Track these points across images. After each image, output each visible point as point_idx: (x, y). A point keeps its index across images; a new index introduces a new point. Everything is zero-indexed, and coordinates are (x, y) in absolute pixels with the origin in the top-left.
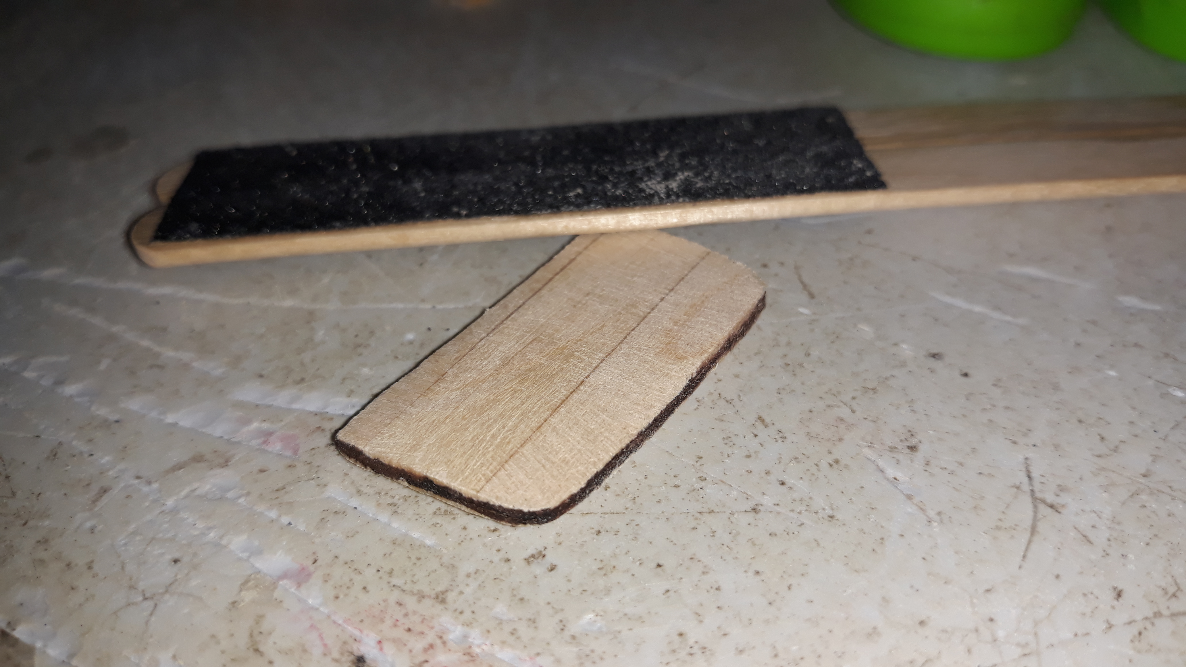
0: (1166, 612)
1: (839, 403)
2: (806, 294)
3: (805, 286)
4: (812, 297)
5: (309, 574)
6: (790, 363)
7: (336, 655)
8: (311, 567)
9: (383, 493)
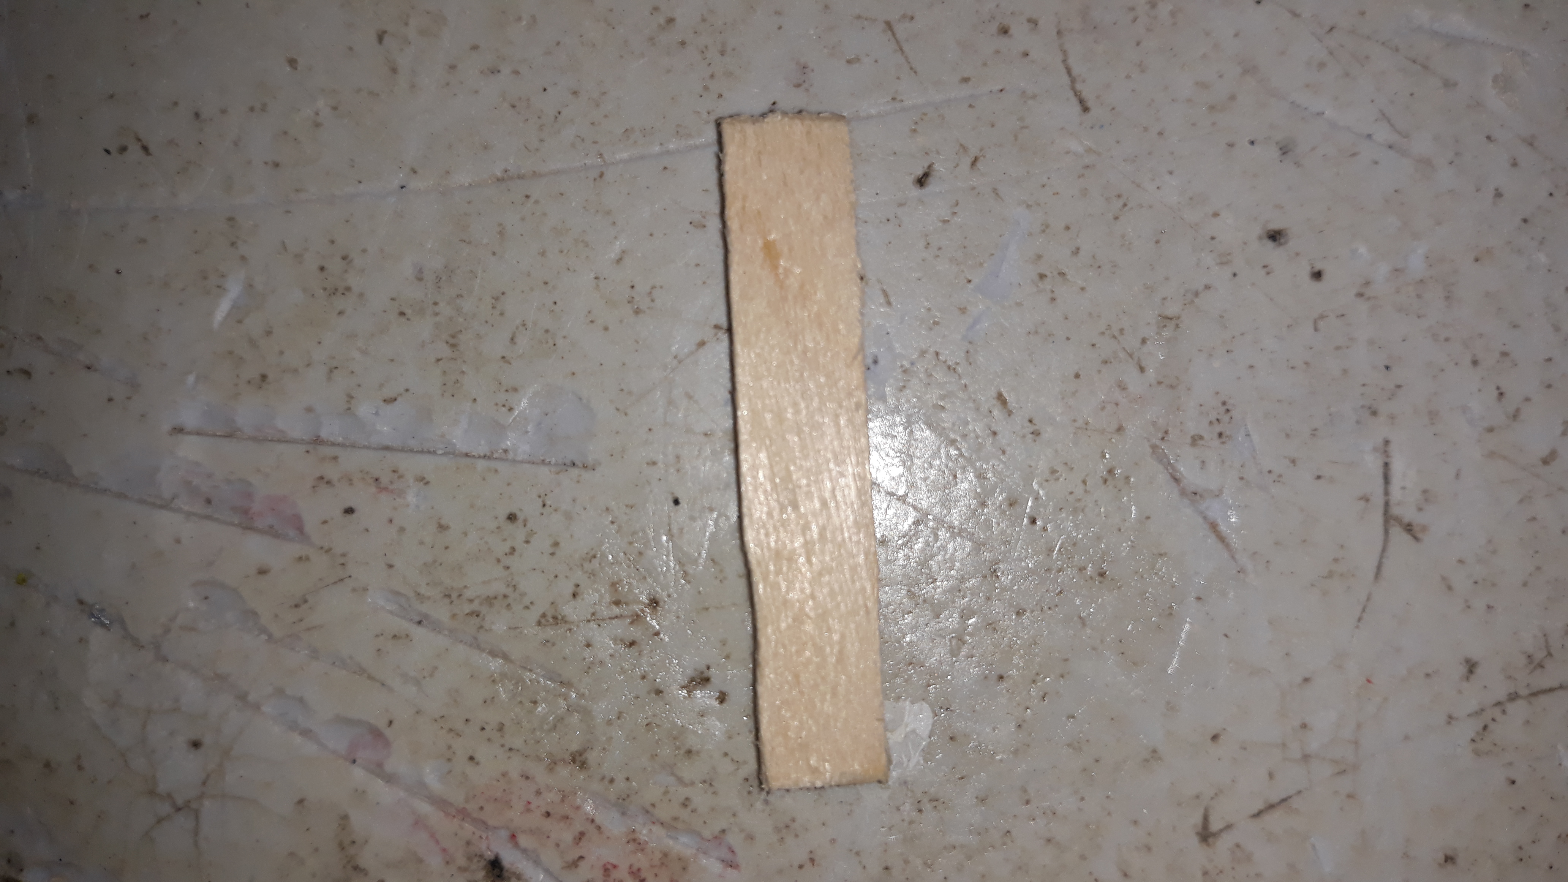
0: (1524, 692)
1: (1122, 355)
2: (1074, 101)
3: (1073, 81)
4: (1086, 109)
5: (387, 744)
6: (1048, 273)
7: (462, 861)
8: (388, 732)
9: (454, 596)
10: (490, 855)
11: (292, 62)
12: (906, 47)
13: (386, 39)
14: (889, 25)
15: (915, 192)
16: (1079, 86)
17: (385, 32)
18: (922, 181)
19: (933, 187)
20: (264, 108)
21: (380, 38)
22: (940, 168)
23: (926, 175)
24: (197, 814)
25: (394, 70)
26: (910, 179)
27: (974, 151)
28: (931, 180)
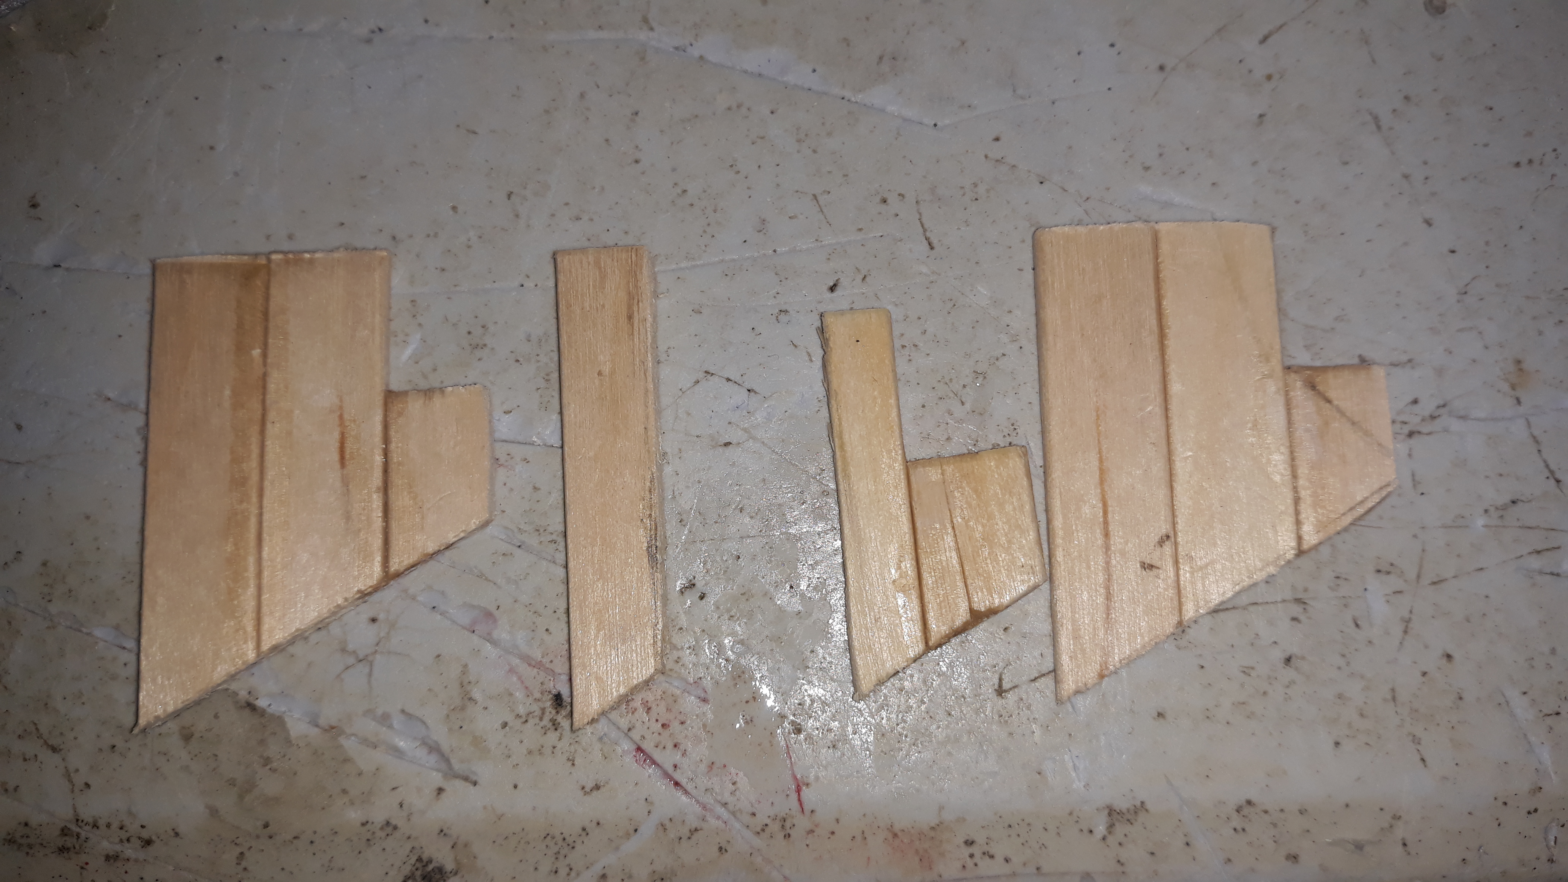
1: (952, 395)
2: (925, 243)
3: (925, 231)
4: (932, 248)
5: (495, 621)
6: (907, 345)
7: (537, 695)
8: (496, 613)
9: (542, 531)
10: (554, 692)
11: (454, 208)
12: (825, 210)
13: (513, 197)
14: (815, 196)
15: (829, 295)
16: (928, 234)
17: (512, 193)
18: (832, 289)
19: (838, 292)
20: (436, 235)
21: (509, 196)
22: (844, 282)
23: (835, 285)
24: (371, 664)
25: (517, 216)
26: (825, 288)
27: (864, 272)
28: (838, 288)
